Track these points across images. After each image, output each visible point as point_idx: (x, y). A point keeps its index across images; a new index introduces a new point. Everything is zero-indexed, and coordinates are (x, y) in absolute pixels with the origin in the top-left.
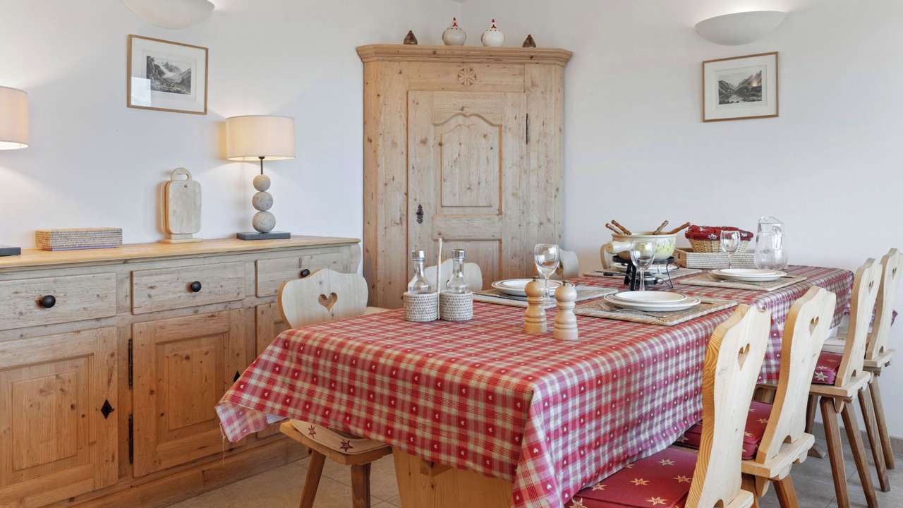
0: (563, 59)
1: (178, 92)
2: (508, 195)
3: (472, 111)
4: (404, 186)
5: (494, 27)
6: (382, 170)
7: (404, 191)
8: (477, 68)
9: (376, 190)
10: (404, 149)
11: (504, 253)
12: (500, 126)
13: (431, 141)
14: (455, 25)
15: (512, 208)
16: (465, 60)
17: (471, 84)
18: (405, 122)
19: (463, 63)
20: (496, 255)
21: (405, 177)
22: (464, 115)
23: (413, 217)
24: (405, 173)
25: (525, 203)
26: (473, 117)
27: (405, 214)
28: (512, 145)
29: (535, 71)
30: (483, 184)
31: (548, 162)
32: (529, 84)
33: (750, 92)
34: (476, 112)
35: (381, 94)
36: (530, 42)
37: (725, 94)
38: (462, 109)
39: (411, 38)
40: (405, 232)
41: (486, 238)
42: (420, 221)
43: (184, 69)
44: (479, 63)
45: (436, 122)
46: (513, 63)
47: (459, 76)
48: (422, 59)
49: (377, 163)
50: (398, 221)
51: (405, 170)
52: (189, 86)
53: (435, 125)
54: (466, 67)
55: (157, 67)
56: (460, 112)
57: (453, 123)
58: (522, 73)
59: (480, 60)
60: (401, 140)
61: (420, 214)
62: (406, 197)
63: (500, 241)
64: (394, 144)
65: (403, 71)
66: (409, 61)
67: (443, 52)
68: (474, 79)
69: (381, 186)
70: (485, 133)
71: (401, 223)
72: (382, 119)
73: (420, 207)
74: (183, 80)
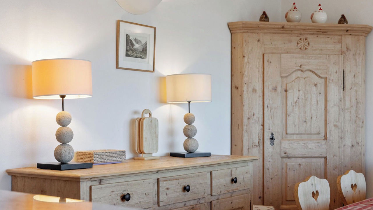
0: (366, 31)
1: (141, 57)
2: (330, 126)
3: (307, 68)
4: (261, 120)
5: (320, 9)
6: (246, 108)
7: (261, 123)
8: (310, 38)
9: (242, 122)
10: (261, 94)
11: (328, 167)
12: (326, 78)
13: (279, 89)
14: (295, 8)
15: (334, 135)
16: (302, 32)
17: (306, 49)
18: (262, 75)
19: (301, 34)
20: (323, 167)
21: (261, 113)
22: (302, 71)
23: (267, 141)
24: (262, 111)
25: (342, 132)
26: (307, 72)
27: (262, 139)
28: (334, 92)
29: (348, 40)
30: (314, 118)
31: (357, 103)
32: (344, 49)
34: (310, 68)
35: (245, 56)
36: (343, 19)
38: (301, 66)
39: (264, 17)
40: (261, 152)
41: (316, 155)
42: (272, 144)
43: (143, 42)
44: (311, 34)
45: (283, 75)
46: (334, 35)
47: (298, 44)
48: (274, 32)
49: (242, 103)
50: (257, 144)
51: (262, 109)
52: (146, 54)
53: (282, 77)
54: (303, 37)
55: (131, 41)
56: (299, 68)
57: (294, 76)
58: (340, 42)
59: (312, 33)
60: (259, 88)
61: (272, 139)
62: (262, 127)
63: (326, 158)
64: (254, 90)
65: (261, 40)
66: (265, 33)
67: (289, 27)
68: (308, 45)
69: (245, 120)
70: (316, 83)
71: (259, 146)
72: (246, 73)
73: (272, 134)
74: (143, 49)
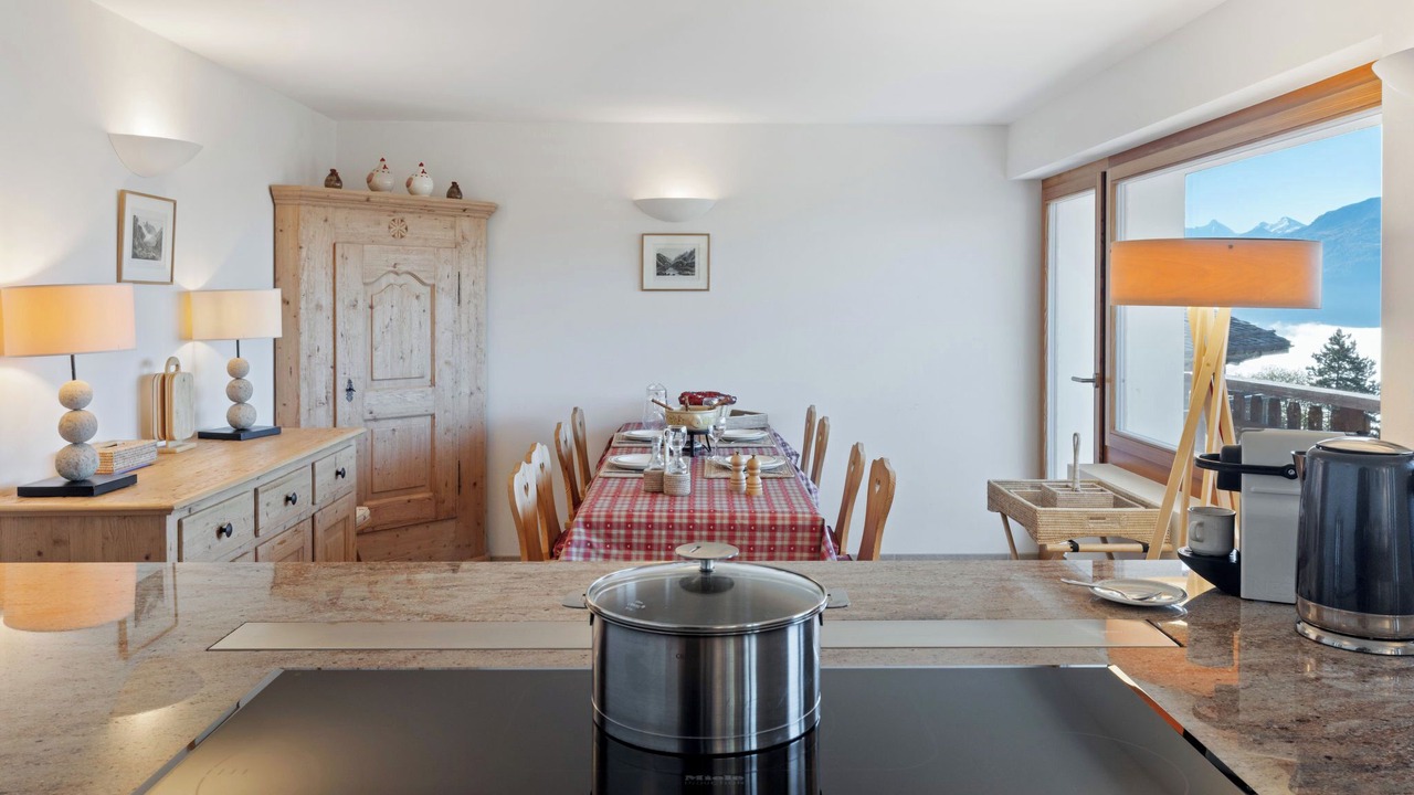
0: (488, 211)
2: (440, 363)
3: (404, 268)
4: (331, 357)
5: (423, 172)
6: (304, 338)
7: (331, 363)
8: (410, 219)
9: (298, 363)
10: (330, 314)
11: (437, 429)
12: (433, 286)
13: (361, 304)
14: (385, 167)
15: (445, 377)
16: (398, 209)
17: (402, 237)
18: (331, 281)
19: (394, 212)
20: (428, 431)
21: (331, 346)
22: (397, 273)
23: (341, 394)
24: (331, 343)
25: (457, 372)
26: (404, 276)
27: (331, 391)
28: (445, 308)
29: (465, 224)
30: (415, 352)
31: (478, 325)
32: (460, 239)
33: (685, 265)
34: (409, 269)
35: (303, 245)
36: (454, 191)
37: (663, 266)
38: (395, 266)
39: (334, 179)
40: (331, 413)
41: (418, 413)
42: (350, 398)
44: (411, 213)
45: (367, 281)
46: (444, 215)
47: (390, 228)
48: (351, 206)
49: (298, 330)
50: (324, 400)
51: (331, 339)
53: (365, 284)
54: (397, 217)
56: (392, 269)
57: (384, 282)
58: (453, 227)
59: (412, 210)
60: (326, 301)
61: (350, 390)
62: (332, 371)
63: (433, 416)
64: (319, 307)
65: (329, 219)
66: (336, 207)
67: (373, 199)
68: (405, 231)
69: (303, 360)
70: (417, 294)
71: (327, 403)
72: (305, 277)
73: (350, 382)
